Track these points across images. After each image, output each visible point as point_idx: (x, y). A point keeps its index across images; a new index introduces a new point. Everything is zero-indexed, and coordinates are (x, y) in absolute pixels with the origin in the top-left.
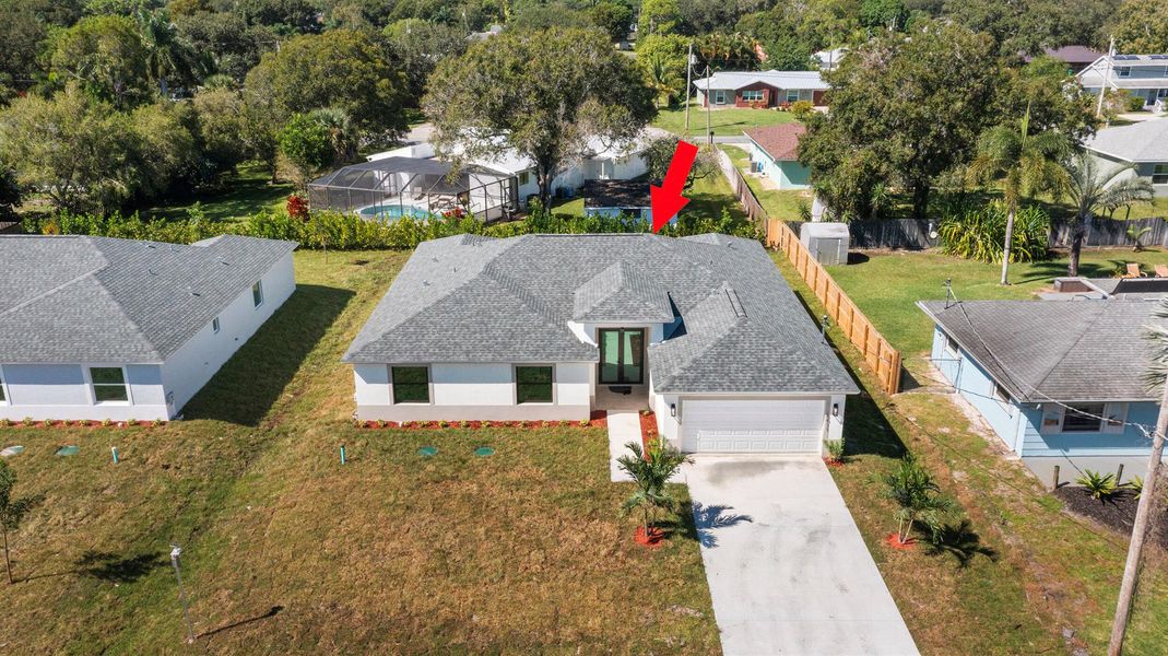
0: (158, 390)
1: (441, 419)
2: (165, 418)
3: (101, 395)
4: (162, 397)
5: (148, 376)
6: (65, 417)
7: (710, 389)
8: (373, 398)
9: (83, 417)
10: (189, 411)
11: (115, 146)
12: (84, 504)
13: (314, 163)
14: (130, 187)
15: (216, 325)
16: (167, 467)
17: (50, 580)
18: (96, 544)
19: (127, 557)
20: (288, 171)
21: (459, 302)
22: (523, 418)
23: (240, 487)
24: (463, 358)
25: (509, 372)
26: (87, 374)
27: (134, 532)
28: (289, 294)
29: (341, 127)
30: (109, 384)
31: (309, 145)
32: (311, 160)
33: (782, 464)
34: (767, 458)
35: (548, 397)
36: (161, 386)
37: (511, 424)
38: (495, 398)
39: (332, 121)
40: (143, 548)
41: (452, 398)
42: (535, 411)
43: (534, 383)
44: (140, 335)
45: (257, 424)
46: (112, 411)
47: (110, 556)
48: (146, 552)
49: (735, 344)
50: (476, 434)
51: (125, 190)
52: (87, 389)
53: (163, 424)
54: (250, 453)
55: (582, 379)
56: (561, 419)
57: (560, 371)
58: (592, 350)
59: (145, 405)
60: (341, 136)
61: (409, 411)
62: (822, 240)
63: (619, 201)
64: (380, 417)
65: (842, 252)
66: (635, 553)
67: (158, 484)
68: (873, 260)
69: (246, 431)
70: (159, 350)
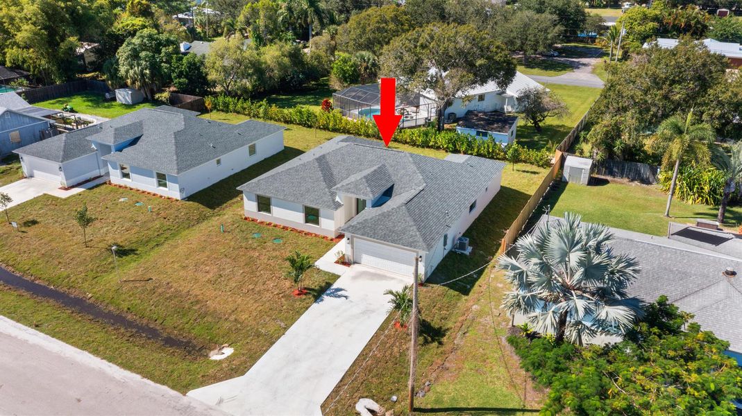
0: (177, 186)
1: (274, 223)
2: (179, 198)
3: (159, 184)
4: (178, 190)
5: (174, 180)
7: (363, 235)
8: (250, 208)
9: (153, 192)
11: (249, 65)
12: (127, 225)
13: (347, 82)
14: (254, 86)
15: (219, 162)
16: (165, 218)
17: (97, 249)
18: (120, 240)
19: (126, 248)
20: (334, 83)
21: (297, 171)
22: (307, 230)
24: (282, 197)
25: (301, 208)
26: (155, 175)
27: (134, 240)
28: (278, 152)
29: (368, 63)
30: (162, 179)
31: (345, 72)
32: (345, 80)
33: (393, 278)
34: (388, 275)
35: (317, 222)
36: (177, 185)
37: (301, 232)
39: (364, 59)
40: (134, 246)
41: (279, 214)
42: (311, 227)
43: (312, 215)
44: (176, 162)
45: (215, 209)
46: (162, 191)
47: (122, 247)
48: (134, 248)
49: (389, 216)
50: (284, 231)
51: (250, 87)
52: (155, 180)
53: (177, 200)
54: (201, 219)
55: (331, 218)
56: (322, 234)
57: (322, 212)
58: (338, 206)
59: (173, 191)
60: (366, 68)
61: (263, 216)
62: (572, 168)
63: (477, 125)
64: (252, 217)
65: (585, 178)
66: (287, 297)
67: (157, 224)
68: (609, 185)
69: (208, 211)
70: (180, 170)
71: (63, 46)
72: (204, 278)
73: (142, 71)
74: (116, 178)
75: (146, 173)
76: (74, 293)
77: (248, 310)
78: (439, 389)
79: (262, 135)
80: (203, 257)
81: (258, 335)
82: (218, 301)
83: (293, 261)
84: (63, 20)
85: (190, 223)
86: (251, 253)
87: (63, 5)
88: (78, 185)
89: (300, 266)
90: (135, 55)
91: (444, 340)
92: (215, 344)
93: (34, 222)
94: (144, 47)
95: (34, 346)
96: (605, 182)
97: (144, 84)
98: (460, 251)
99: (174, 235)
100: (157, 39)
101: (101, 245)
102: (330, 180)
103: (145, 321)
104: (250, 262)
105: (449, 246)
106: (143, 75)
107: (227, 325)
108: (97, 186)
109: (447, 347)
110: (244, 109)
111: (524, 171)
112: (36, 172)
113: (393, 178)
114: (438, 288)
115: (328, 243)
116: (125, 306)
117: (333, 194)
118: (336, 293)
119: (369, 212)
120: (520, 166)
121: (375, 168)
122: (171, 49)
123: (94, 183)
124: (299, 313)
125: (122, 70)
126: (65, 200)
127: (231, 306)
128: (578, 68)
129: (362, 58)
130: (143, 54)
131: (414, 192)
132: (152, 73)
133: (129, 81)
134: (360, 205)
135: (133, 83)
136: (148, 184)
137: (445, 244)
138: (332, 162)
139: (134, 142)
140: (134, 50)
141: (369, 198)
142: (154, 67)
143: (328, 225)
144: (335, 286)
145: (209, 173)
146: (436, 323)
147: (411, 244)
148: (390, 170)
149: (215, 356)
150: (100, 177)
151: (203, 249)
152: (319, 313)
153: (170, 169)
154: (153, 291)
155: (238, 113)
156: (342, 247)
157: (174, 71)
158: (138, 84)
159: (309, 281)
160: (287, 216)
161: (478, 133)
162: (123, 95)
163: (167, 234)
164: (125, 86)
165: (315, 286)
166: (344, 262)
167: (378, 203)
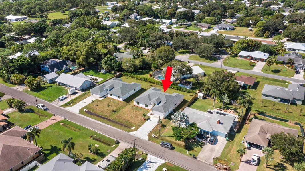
1: (140, 106)
2: (122, 101)
3: (118, 98)
5: (121, 98)
6: (115, 98)
7: (155, 110)
8: (135, 104)
10: (124, 101)
12: (114, 106)
13: (155, 68)
18: (113, 109)
20: (152, 68)
23: (124, 108)
24: (141, 102)
25: (145, 104)
27: (116, 109)
28: (140, 89)
31: (155, 66)
35: (147, 107)
37: (144, 109)
38: (144, 106)
42: (146, 108)
43: (147, 106)
46: (118, 99)
48: (116, 111)
49: (159, 107)
50: (141, 108)
52: (117, 97)
54: (126, 105)
55: (150, 106)
56: (148, 109)
57: (148, 105)
58: (151, 104)
59: (121, 99)
60: (160, 65)
61: (138, 105)
62: (199, 96)
63: (183, 84)
64: (136, 105)
65: (202, 98)
66: (142, 120)
67: (119, 106)
68: (207, 99)
69: (127, 104)
70: (122, 96)
71: (90, 60)
72: (129, 117)
73: (108, 66)
74: (109, 96)
75: (116, 96)
76: (109, 118)
77: (137, 122)
78: (164, 134)
79: (137, 87)
80: (128, 113)
81: (138, 125)
82: (132, 120)
83: (143, 114)
84: (90, 54)
85: (124, 106)
86: (136, 112)
87: (90, 51)
88: (102, 97)
89: (144, 115)
90: (106, 63)
91: (166, 127)
92: (132, 126)
93: (97, 105)
94: (108, 60)
95: (106, 126)
96: (206, 98)
97: (108, 69)
98: (172, 113)
99: (122, 108)
100: (111, 58)
101: (110, 110)
102: (150, 99)
103: (121, 123)
104: (136, 114)
105: (170, 112)
106: (108, 67)
107: (133, 124)
108: (106, 97)
109: (166, 128)
110: (131, 76)
111: (191, 95)
112: (93, 94)
113: (161, 99)
114: (167, 119)
115: (149, 111)
116: (117, 120)
117: (150, 102)
118: (150, 120)
119: (156, 106)
120: (189, 94)
121: (158, 97)
122: (114, 60)
123: (105, 97)
124: (144, 122)
125: (103, 66)
126: (101, 100)
127: (134, 121)
128: (219, 60)
129: (159, 62)
130: (108, 62)
131: (164, 103)
132: (110, 67)
133: (105, 68)
134: (155, 105)
135: (106, 69)
136: (116, 98)
137: (169, 112)
138: (150, 96)
139: (112, 89)
140: (106, 61)
141: (156, 104)
142: (110, 65)
143: (149, 108)
144: (150, 118)
145: (127, 96)
146: (165, 125)
147: (162, 112)
148: (161, 98)
149: (132, 128)
150: (105, 95)
151: (128, 111)
152: (147, 123)
153: (120, 95)
154: (121, 118)
155: (130, 77)
156: (151, 112)
157: (115, 66)
158: (107, 69)
159: (146, 117)
160: (142, 105)
161: (183, 86)
162: (103, 71)
163: (121, 108)
164: (103, 69)
165: (147, 118)
166: (152, 114)
167: (158, 104)
